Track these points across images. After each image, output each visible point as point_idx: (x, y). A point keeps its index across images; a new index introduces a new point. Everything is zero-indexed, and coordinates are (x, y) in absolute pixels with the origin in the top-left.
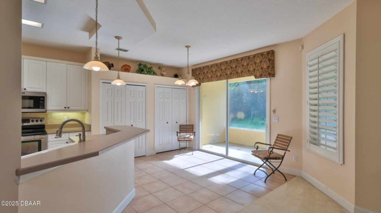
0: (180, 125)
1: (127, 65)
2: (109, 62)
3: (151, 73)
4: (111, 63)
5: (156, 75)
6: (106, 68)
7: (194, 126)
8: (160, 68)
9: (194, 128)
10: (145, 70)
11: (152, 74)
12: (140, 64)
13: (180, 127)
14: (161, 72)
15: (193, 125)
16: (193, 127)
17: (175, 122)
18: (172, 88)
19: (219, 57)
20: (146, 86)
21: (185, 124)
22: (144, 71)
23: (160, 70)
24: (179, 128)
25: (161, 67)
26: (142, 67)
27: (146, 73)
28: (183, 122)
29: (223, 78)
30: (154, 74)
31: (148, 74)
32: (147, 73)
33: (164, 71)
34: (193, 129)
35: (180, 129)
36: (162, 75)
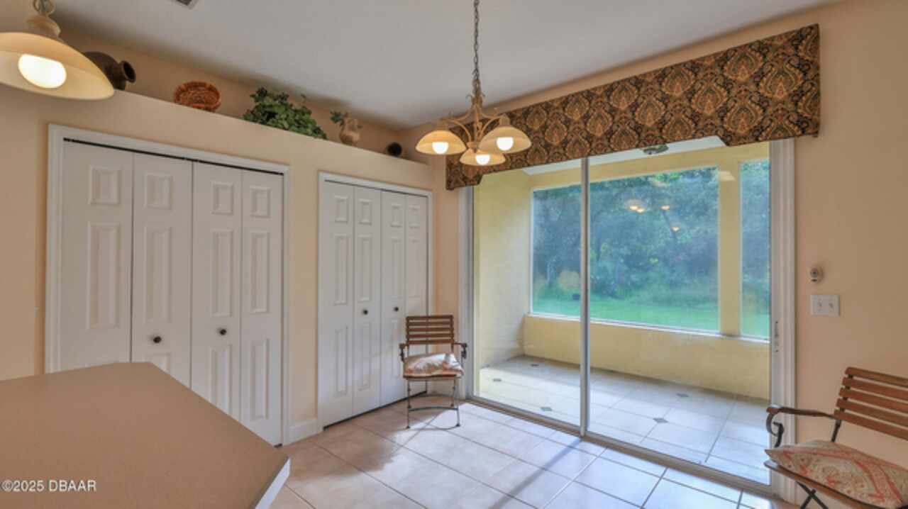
0: (408, 319)
1: (203, 85)
2: (112, 55)
3: (306, 127)
4: (119, 61)
5: (324, 137)
6: (97, 86)
7: (454, 320)
8: (337, 118)
9: (455, 326)
10: (284, 116)
11: (309, 131)
12: (262, 93)
13: (408, 324)
14: (343, 129)
15: (451, 317)
16: (451, 323)
17: (392, 309)
18: (382, 190)
19: (555, 80)
20: (286, 176)
21: (423, 314)
22: (277, 117)
23: (339, 123)
24: (404, 327)
25: (343, 113)
26: (268, 101)
27: (286, 125)
28: (415, 306)
29: (572, 152)
30: (317, 132)
31: (294, 131)
32: (291, 125)
33: (352, 129)
34: (452, 329)
35: (408, 330)
36: (346, 141)
